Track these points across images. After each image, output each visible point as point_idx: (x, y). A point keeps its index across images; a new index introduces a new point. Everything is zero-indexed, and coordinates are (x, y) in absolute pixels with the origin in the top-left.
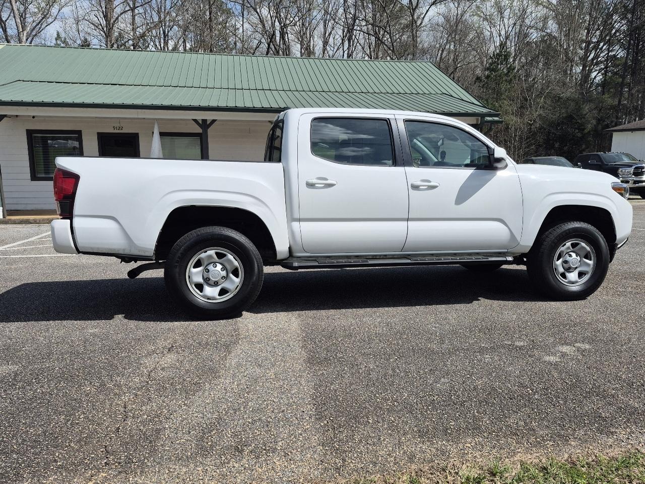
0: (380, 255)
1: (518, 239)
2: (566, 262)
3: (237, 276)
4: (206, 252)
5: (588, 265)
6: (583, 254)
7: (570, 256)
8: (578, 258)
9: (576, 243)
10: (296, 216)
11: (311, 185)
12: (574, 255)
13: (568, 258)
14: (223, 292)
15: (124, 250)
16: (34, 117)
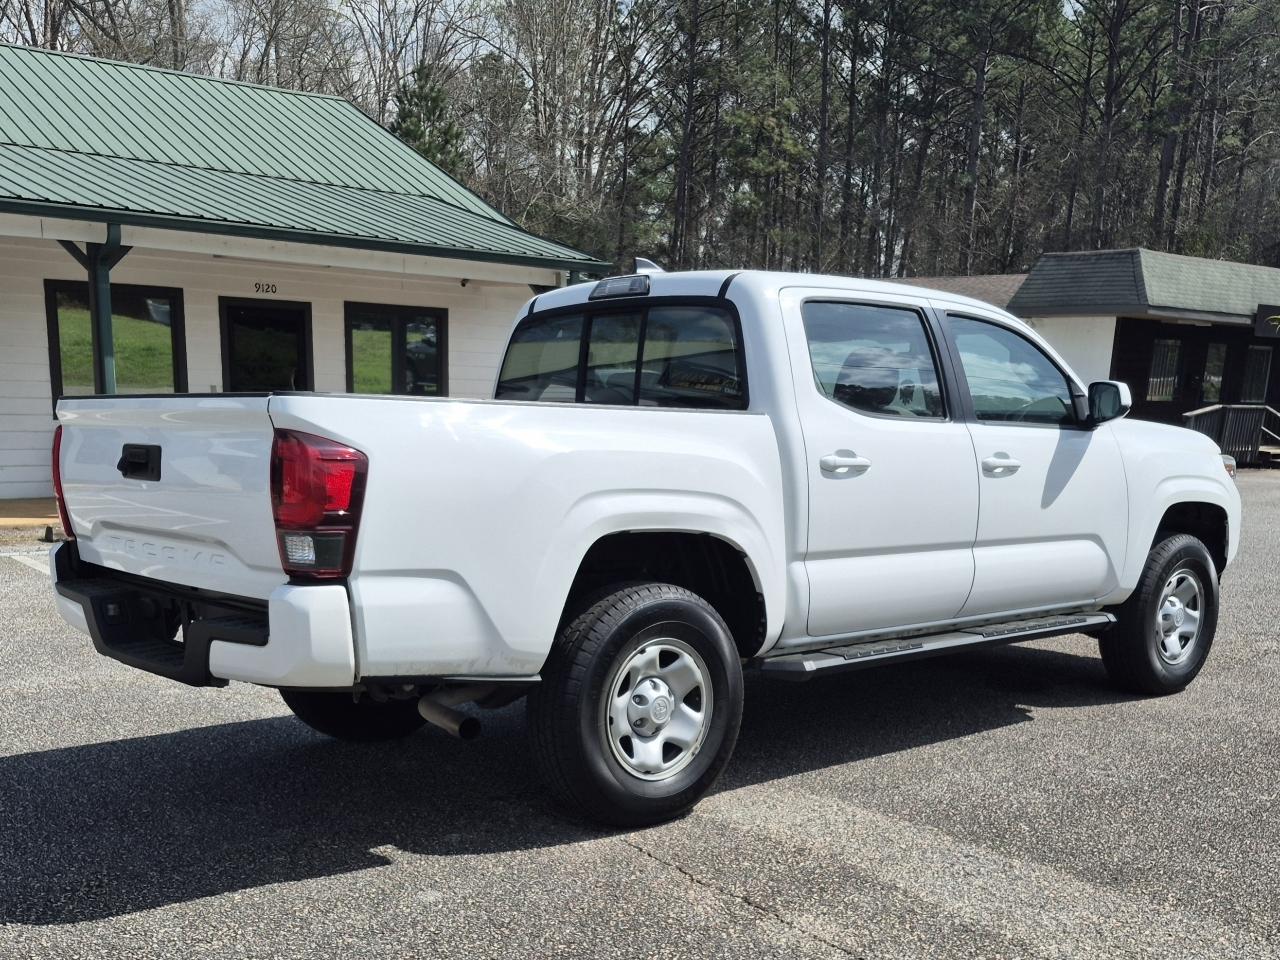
1: (1119, 576)
2: (1165, 616)
3: (697, 707)
4: (642, 651)
5: (1194, 620)
6: (1186, 599)
7: (1173, 604)
8: (1183, 608)
10: (802, 548)
11: (828, 470)
12: (1176, 602)
13: (1170, 609)
14: (670, 751)
15: (472, 663)
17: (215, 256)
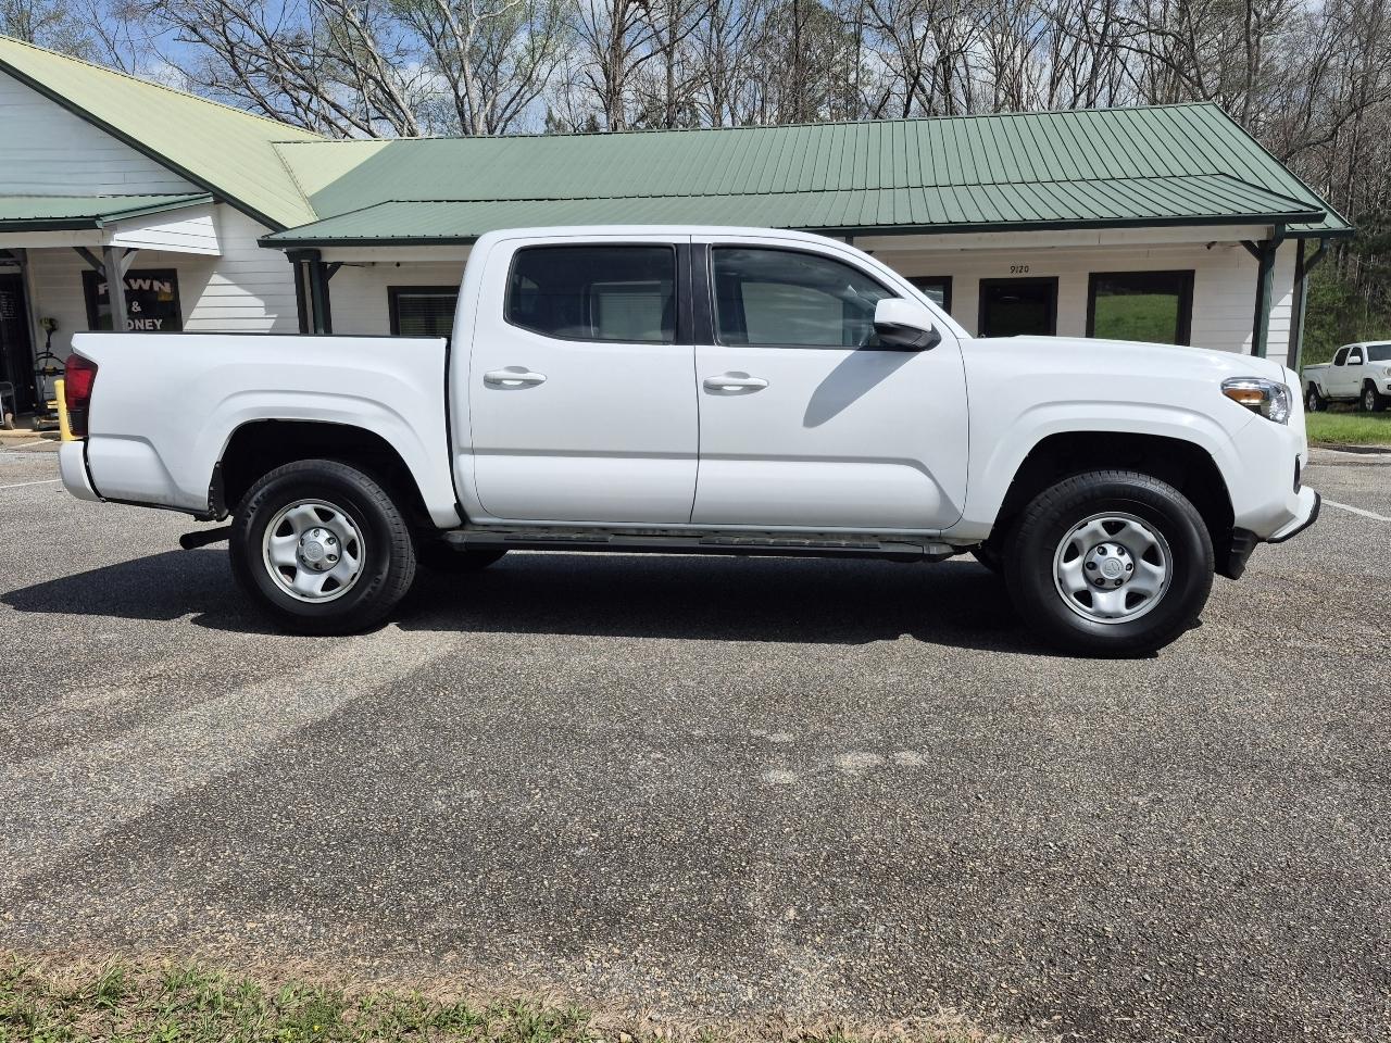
0: (654, 529)
1: (959, 506)
2: (1090, 566)
4: (297, 506)
5: (1152, 576)
6: (1138, 549)
7: (1104, 552)
8: (1126, 559)
9: (1117, 523)
10: (466, 444)
12: (1112, 550)
13: (1096, 557)
14: (330, 584)
15: (165, 497)
16: (398, 265)
17: (962, 250)
